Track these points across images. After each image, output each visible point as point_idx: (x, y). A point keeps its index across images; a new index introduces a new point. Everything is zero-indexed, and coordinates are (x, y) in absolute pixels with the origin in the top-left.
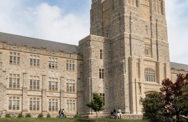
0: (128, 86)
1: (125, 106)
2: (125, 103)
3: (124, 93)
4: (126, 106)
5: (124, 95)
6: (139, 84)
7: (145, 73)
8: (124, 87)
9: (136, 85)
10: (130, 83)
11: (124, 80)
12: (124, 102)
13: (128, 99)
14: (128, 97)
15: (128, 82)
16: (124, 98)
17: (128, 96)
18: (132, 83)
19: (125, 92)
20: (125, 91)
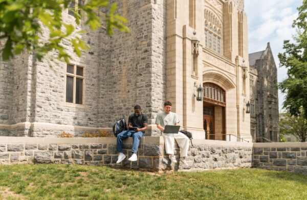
0: (161, 46)
1: (150, 110)
2: (153, 98)
3: (149, 66)
4: (153, 109)
5: (150, 73)
6: (195, 44)
7: (206, 25)
8: (149, 45)
9: (184, 46)
10: (168, 38)
11: (150, 22)
12: (149, 96)
13: (162, 86)
14: (160, 80)
15: (161, 34)
16: (150, 81)
17: (162, 77)
18: (175, 35)
19: (154, 64)
20: (153, 58)
